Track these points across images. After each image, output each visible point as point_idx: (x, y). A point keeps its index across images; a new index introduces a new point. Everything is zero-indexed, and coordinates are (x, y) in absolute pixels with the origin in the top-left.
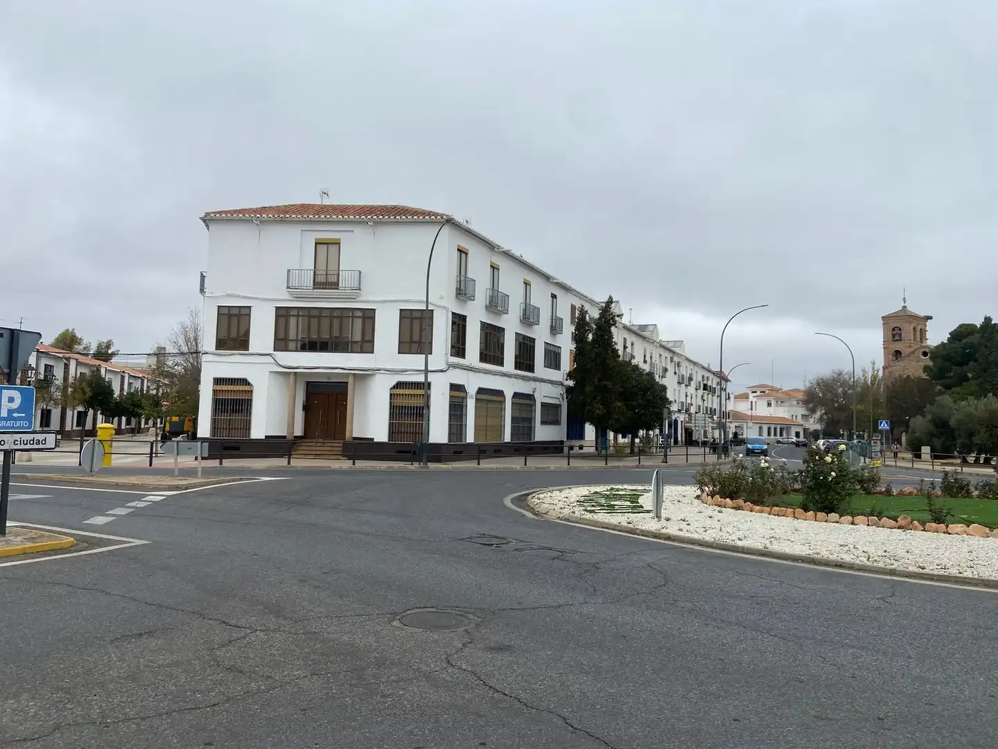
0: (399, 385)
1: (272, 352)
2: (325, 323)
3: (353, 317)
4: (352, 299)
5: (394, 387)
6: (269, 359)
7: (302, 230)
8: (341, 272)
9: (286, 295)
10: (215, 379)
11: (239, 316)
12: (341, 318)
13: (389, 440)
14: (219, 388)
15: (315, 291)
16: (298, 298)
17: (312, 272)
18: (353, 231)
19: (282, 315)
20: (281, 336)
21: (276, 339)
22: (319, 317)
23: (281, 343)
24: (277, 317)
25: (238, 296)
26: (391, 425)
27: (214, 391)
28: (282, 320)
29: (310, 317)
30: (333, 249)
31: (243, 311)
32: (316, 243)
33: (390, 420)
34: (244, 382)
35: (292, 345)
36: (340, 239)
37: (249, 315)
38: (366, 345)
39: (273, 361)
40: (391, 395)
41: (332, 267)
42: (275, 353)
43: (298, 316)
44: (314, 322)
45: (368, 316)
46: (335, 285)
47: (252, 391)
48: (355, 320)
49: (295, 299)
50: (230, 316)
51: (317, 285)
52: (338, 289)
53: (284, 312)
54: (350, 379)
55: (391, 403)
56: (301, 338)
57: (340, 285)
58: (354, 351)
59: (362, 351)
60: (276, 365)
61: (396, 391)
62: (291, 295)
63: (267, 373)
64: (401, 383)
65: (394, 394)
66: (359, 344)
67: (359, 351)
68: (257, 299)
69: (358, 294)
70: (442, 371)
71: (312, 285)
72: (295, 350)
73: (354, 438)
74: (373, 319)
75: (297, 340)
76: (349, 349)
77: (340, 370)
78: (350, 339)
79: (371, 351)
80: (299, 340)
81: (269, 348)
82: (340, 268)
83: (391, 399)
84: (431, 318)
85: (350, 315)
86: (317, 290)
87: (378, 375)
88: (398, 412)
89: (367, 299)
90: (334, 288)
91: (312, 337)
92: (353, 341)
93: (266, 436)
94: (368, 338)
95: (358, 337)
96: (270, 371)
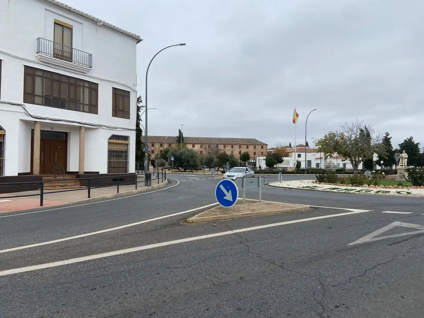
0: (113, 137)
1: (22, 103)
2: (64, 88)
3: (84, 87)
4: (83, 73)
5: (110, 138)
6: (20, 109)
8: (74, 50)
12: (75, 85)
13: (108, 173)
15: (55, 59)
16: (44, 63)
17: (52, 43)
18: (82, 24)
20: (29, 91)
21: (26, 93)
22: (59, 82)
23: (29, 97)
24: (26, 74)
26: (109, 163)
28: (29, 79)
29: (53, 80)
30: (67, 32)
32: (55, 23)
33: (108, 160)
35: (37, 99)
36: (72, 26)
38: (93, 108)
39: (23, 111)
40: (109, 143)
41: (66, 43)
43: (42, 77)
44: (56, 85)
45: (93, 88)
46: (70, 59)
48: (85, 89)
51: (56, 55)
52: (72, 62)
53: (30, 72)
54: (83, 131)
55: (109, 148)
56: (45, 95)
57: (74, 60)
58: (85, 111)
59: (90, 112)
60: (27, 115)
61: (112, 141)
62: (38, 59)
63: (18, 121)
64: (114, 136)
65: (110, 143)
66: (88, 106)
67: (88, 111)
68: (8, 54)
69: (89, 70)
70: (135, 130)
71: (52, 54)
72: (41, 104)
73: (85, 173)
74: (97, 90)
75: (42, 96)
76: (81, 109)
77: (77, 123)
78: (81, 102)
79: (96, 113)
80: (44, 97)
81: (20, 100)
82: (73, 47)
83: (109, 146)
84: (129, 97)
85: (81, 84)
86: (61, 60)
87: (101, 129)
88: (111, 154)
89: (93, 75)
90: (70, 61)
91: (54, 95)
92: (84, 104)
93: (19, 174)
94: (93, 103)
95: (87, 102)
96: (20, 119)
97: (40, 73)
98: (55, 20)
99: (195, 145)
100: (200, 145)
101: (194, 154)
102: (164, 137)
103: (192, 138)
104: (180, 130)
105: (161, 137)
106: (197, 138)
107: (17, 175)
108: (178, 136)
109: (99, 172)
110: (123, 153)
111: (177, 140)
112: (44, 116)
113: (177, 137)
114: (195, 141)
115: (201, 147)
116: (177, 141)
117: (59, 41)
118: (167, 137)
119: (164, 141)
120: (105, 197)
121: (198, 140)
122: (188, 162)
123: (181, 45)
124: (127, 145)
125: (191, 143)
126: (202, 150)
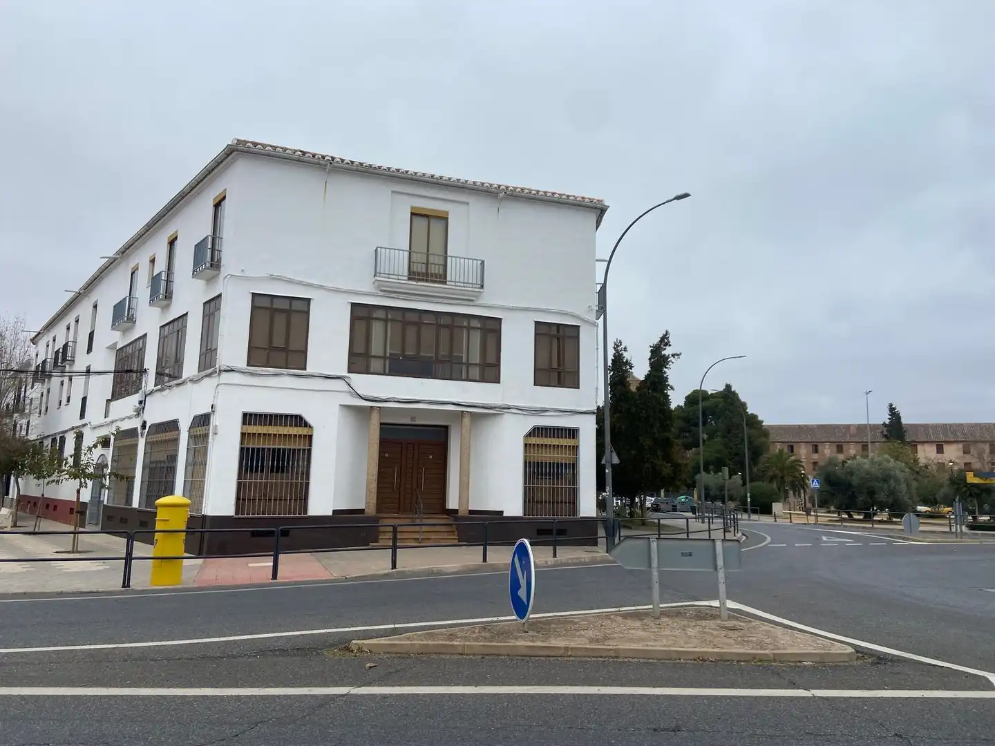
0: (537, 431)
1: (344, 373)
2: (428, 335)
3: (469, 328)
4: (469, 301)
5: (530, 435)
6: (340, 385)
7: (393, 192)
8: (449, 259)
9: (367, 286)
10: (245, 415)
11: (288, 313)
12: (450, 327)
13: (525, 515)
14: (252, 429)
15: (410, 282)
16: (388, 293)
17: (406, 254)
18: (468, 203)
19: (361, 315)
20: (360, 349)
21: (352, 354)
22: (419, 325)
23: (359, 361)
24: (354, 319)
25: (290, 281)
26: (527, 491)
27: (243, 434)
28: (361, 326)
29: (405, 324)
30: (436, 227)
31: (297, 306)
32: (412, 214)
33: (525, 483)
34: (298, 420)
35: (376, 364)
36: (447, 213)
37: (308, 313)
38: (490, 371)
39: (346, 388)
40: (526, 445)
41: (436, 247)
42: (352, 375)
43: (386, 320)
44: (411, 333)
45: (491, 328)
46: (442, 278)
47: (311, 437)
48: (472, 332)
49: (381, 293)
50: (273, 312)
51: (412, 275)
52: (445, 283)
53: (363, 313)
54: (466, 420)
55: (525, 457)
56: (390, 354)
57: (448, 278)
58: (470, 378)
59: (483, 379)
60: (352, 395)
61: (533, 440)
62: (378, 287)
63: (337, 408)
64: (538, 428)
65: (530, 444)
66: (478, 368)
67: (478, 378)
68: (321, 287)
69: (478, 294)
70: (594, 413)
71: (406, 273)
72: (382, 372)
73: (471, 512)
74: (498, 332)
75: (384, 358)
76: (464, 376)
77: (452, 405)
78: (464, 360)
79: (497, 380)
80: (387, 358)
81: (341, 368)
82: (448, 254)
83: (525, 451)
84: (577, 338)
85: (465, 324)
86: (419, 283)
87: (506, 416)
88: (534, 471)
89: (490, 303)
90: (440, 282)
91: (406, 353)
92: (468, 365)
93: (334, 511)
94: (491, 360)
95: (476, 358)
96: (340, 405)
97: (381, 314)
98: (412, 208)
99: (944, 446)
100: (961, 446)
101: (893, 473)
102: (848, 427)
103: (936, 427)
104: (891, 405)
105: (837, 427)
106: (951, 425)
107: (330, 514)
108: (887, 422)
109: (502, 512)
110: (566, 469)
111: (885, 433)
112: (383, 396)
113: (884, 424)
114: (941, 436)
115: (966, 452)
116: (886, 436)
117: (420, 246)
118: (855, 425)
119: (848, 439)
120: (437, 570)
121: (954, 433)
122: (872, 493)
123: (678, 198)
124: (576, 448)
125: (933, 439)
126: (968, 459)
